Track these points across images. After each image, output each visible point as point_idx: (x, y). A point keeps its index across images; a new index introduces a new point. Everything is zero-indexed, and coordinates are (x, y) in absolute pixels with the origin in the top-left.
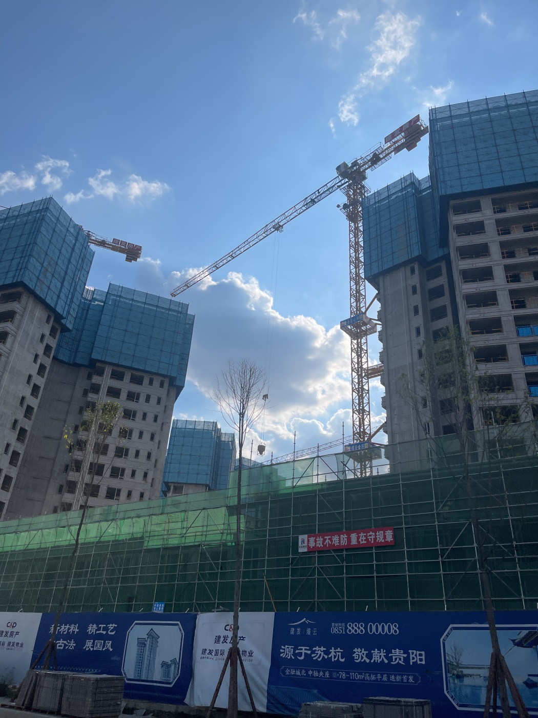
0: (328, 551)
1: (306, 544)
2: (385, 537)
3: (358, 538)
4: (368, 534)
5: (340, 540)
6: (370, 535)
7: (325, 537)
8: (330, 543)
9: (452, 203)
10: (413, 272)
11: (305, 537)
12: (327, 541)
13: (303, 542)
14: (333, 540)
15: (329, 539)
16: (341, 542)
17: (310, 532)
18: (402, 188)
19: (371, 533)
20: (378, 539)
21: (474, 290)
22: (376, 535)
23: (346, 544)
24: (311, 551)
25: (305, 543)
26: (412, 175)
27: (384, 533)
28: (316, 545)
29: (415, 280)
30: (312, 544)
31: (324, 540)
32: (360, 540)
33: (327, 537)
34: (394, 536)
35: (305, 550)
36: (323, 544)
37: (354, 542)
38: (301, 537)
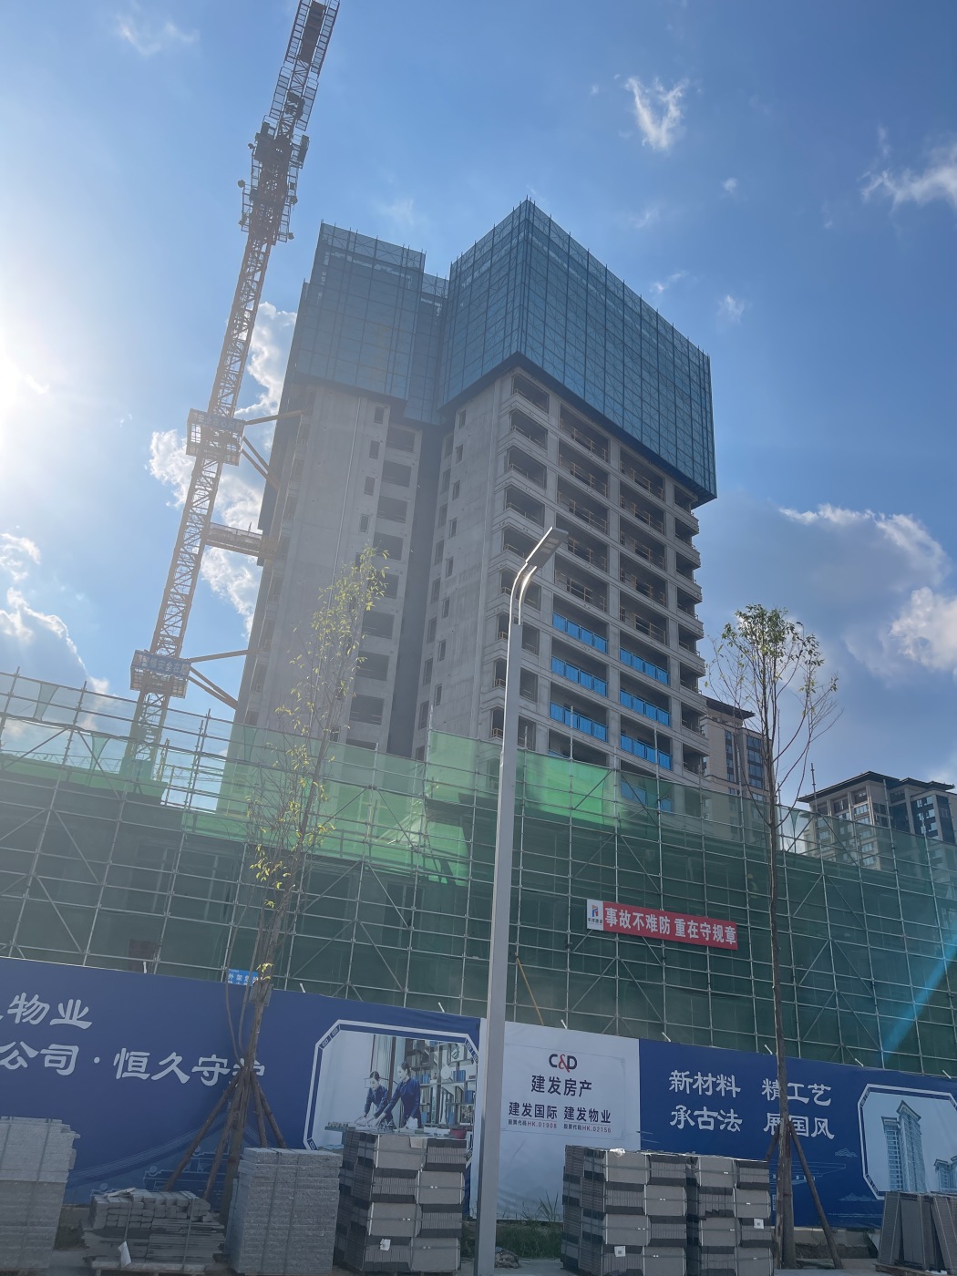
0: (639, 938)
1: (600, 917)
2: (725, 936)
3: (687, 927)
4: (702, 925)
5: (658, 924)
6: (705, 928)
7: (634, 914)
8: (643, 925)
10: (378, 418)
11: (599, 904)
12: (637, 920)
13: (595, 912)
14: (648, 922)
15: (640, 918)
16: (661, 928)
17: (608, 899)
18: (401, 266)
19: (705, 925)
20: (715, 936)
22: (712, 930)
23: (668, 933)
24: (608, 932)
25: (598, 914)
26: (422, 256)
27: (724, 929)
28: (618, 923)
29: (380, 433)
30: (612, 921)
31: (633, 919)
32: (689, 931)
33: (639, 915)
34: (738, 936)
35: (600, 927)
36: (631, 923)
37: (680, 932)
38: (591, 903)
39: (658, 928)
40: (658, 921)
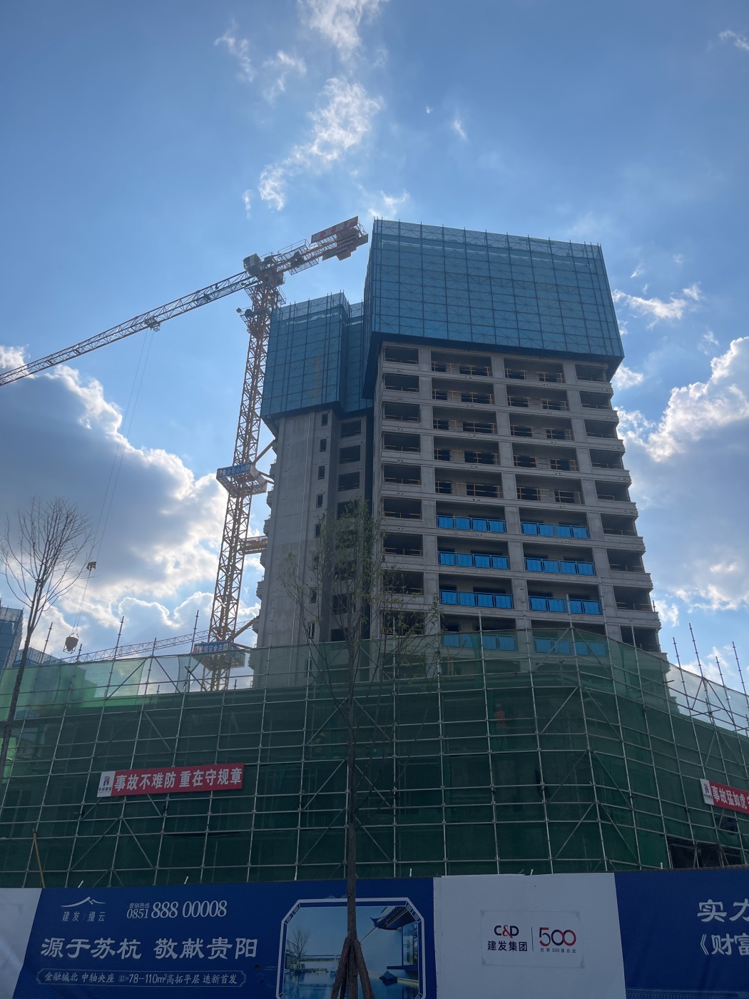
0: (144, 796)
1: (111, 785)
2: (230, 777)
3: (192, 777)
4: (207, 773)
5: (164, 781)
6: (210, 775)
7: (142, 776)
8: (149, 784)
9: (385, 344)
10: (325, 422)
11: (111, 774)
12: (144, 781)
13: (107, 781)
14: (154, 780)
15: (148, 778)
16: (166, 783)
17: (121, 768)
18: (327, 310)
19: (211, 771)
20: (220, 780)
21: (396, 460)
22: (218, 774)
23: (172, 786)
24: (117, 796)
25: (109, 783)
26: (341, 295)
27: (230, 771)
28: (126, 787)
29: (326, 433)
30: (120, 786)
31: (141, 780)
32: (194, 781)
33: (146, 776)
34: (243, 777)
35: (108, 794)
36: (137, 785)
37: (184, 783)
38: (104, 775)
39: (163, 784)
40: (164, 778)
